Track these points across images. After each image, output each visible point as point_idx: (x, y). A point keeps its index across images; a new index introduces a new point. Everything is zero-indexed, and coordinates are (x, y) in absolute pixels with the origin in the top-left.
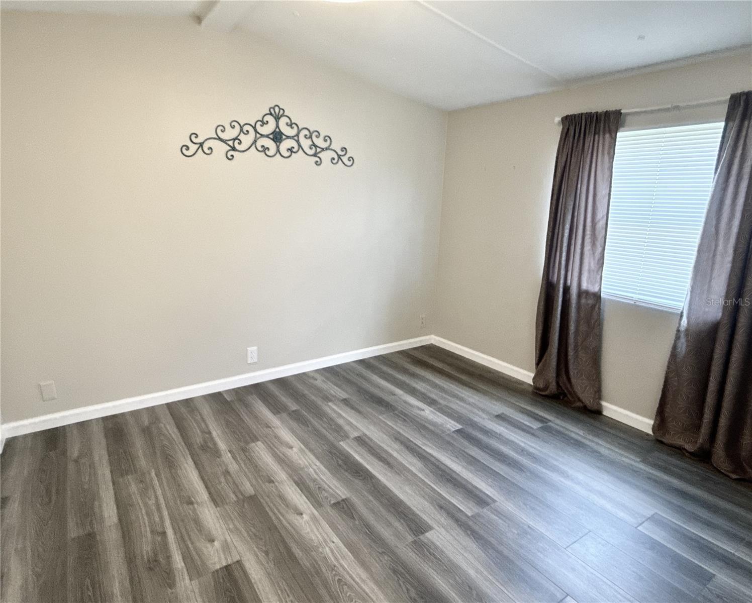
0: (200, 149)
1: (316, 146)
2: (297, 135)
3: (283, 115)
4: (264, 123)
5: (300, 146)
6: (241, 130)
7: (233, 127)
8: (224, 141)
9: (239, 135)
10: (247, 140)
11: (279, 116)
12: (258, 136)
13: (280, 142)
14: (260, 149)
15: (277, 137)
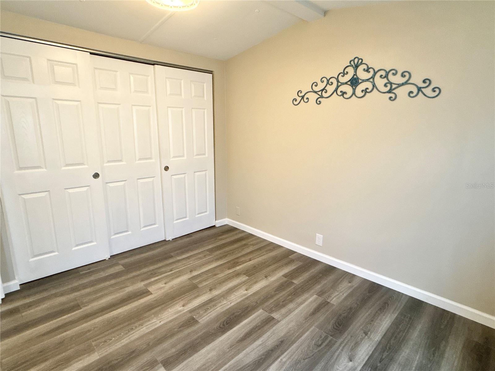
0: (302, 100)
1: (391, 84)
2: (373, 77)
3: (361, 63)
4: (344, 74)
5: (374, 86)
6: (328, 83)
7: (323, 82)
8: (316, 92)
9: (326, 86)
10: (330, 89)
11: (358, 65)
12: (339, 84)
13: (356, 86)
14: (340, 94)
15: (354, 82)
